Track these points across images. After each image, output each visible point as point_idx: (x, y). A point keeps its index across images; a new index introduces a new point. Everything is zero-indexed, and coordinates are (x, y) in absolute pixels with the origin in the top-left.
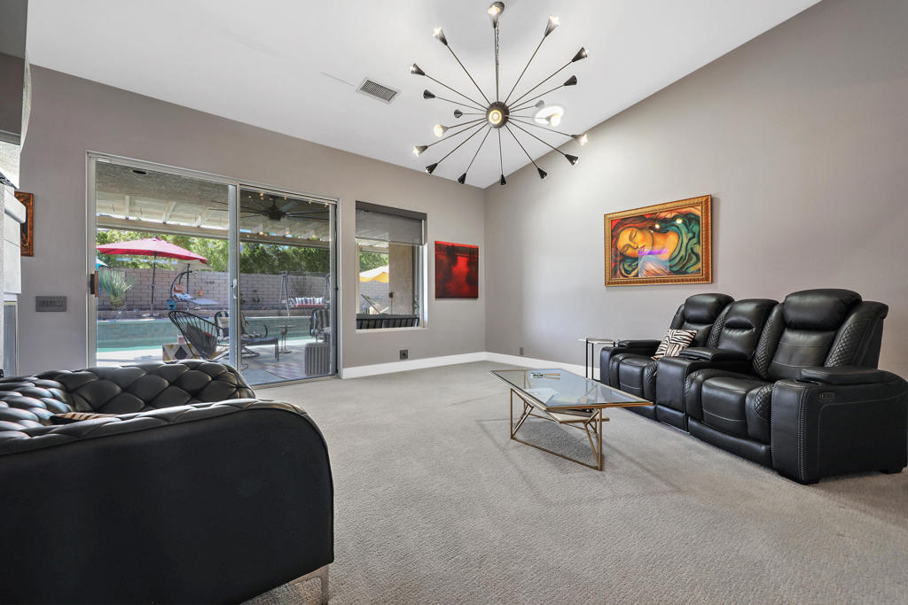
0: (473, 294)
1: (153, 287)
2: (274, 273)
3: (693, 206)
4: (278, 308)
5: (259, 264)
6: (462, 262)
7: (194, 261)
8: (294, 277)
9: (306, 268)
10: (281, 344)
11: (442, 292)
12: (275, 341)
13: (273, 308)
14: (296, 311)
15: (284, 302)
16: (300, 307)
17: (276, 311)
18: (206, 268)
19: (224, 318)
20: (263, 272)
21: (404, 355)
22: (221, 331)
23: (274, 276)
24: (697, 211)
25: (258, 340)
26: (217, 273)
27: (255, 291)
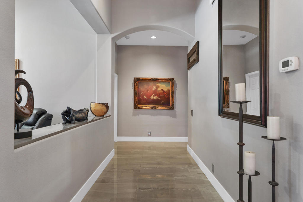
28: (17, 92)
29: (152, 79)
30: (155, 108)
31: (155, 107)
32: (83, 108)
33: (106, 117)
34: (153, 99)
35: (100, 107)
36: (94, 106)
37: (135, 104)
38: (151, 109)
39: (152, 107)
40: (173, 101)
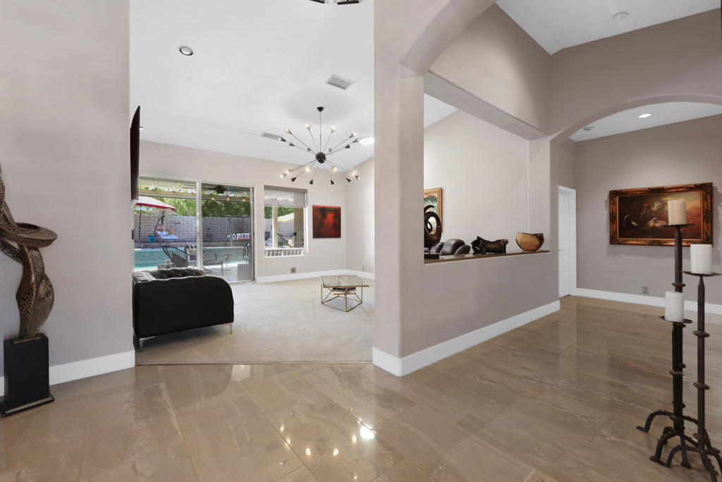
0: (338, 235)
1: (140, 227)
2: (221, 216)
3: (434, 192)
4: (224, 241)
5: (211, 210)
6: (330, 216)
7: (167, 210)
8: (236, 219)
9: (245, 212)
10: (225, 265)
11: (317, 234)
12: (221, 263)
13: (221, 241)
14: (237, 243)
15: (228, 236)
16: (240, 240)
17: (223, 243)
18: (175, 214)
19: (190, 249)
20: (214, 216)
21: (293, 271)
22: (189, 257)
23: (222, 218)
24: (436, 195)
25: (210, 262)
26: (182, 217)
27: (209, 229)
28: (426, 222)
29: (649, 189)
30: (660, 244)
31: (658, 241)
32: (500, 239)
33: (538, 252)
34: (654, 227)
35: (529, 239)
36: (521, 237)
37: (611, 236)
38: (648, 245)
39: (650, 242)
40: (708, 229)
